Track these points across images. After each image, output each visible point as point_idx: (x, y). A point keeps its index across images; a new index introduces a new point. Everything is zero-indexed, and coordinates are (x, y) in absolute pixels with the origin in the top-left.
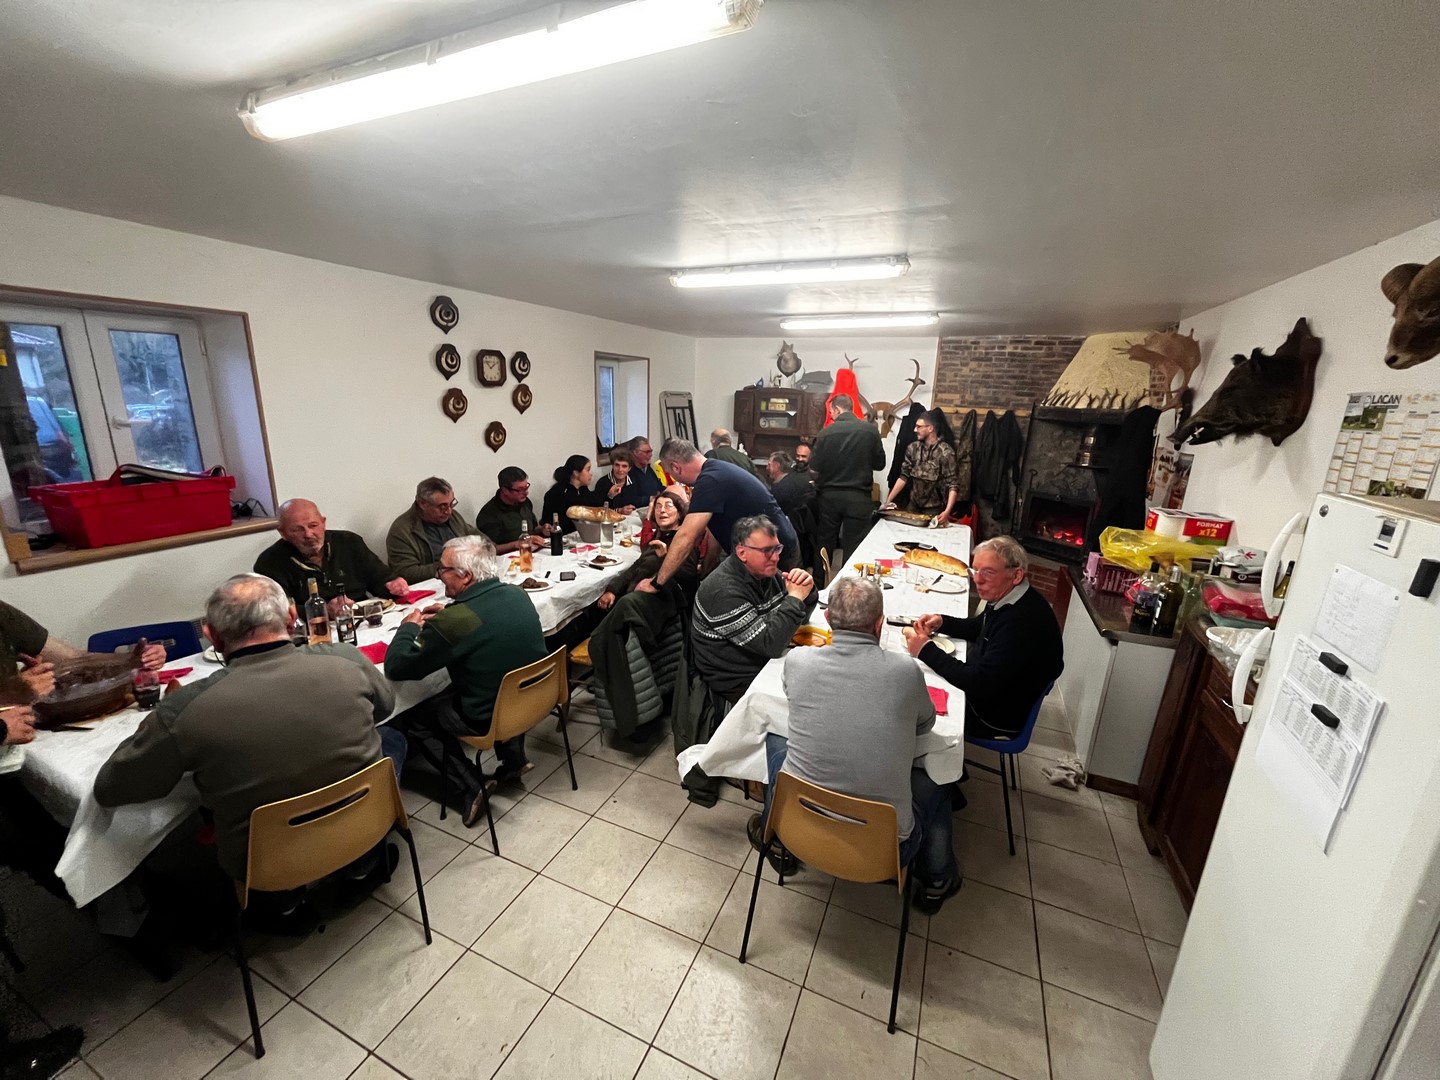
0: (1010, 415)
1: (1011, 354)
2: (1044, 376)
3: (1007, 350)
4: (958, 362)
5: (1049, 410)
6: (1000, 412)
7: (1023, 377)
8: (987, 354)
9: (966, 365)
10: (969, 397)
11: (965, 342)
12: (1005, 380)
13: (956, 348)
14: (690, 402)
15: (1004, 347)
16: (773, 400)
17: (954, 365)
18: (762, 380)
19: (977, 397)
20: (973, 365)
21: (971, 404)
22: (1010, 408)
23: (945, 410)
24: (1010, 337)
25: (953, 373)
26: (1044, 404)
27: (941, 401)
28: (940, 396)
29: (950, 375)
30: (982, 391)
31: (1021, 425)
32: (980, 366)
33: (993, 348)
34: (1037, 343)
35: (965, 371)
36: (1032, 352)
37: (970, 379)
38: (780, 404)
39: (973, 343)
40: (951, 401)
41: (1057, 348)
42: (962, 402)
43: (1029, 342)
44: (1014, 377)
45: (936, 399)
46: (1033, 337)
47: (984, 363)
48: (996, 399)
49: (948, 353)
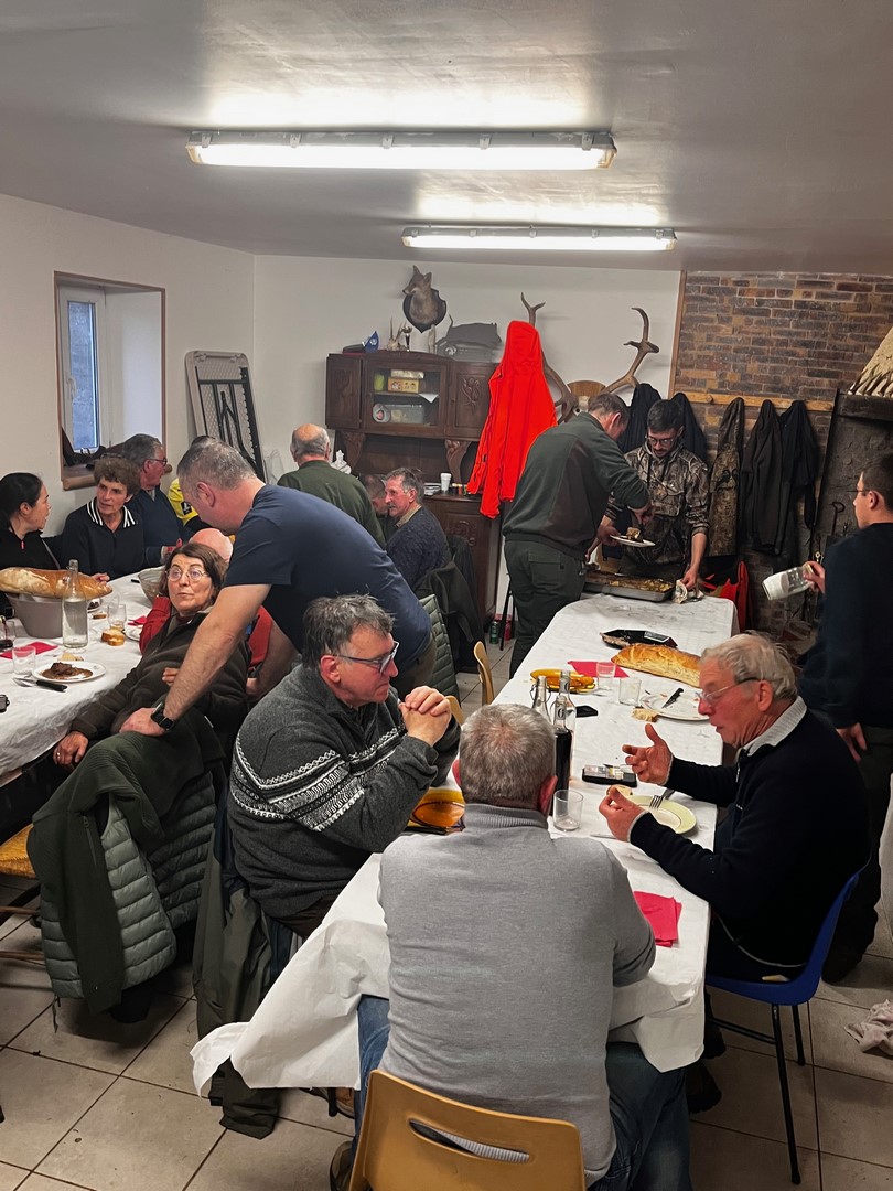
0: (799, 408)
1: (801, 304)
2: (852, 343)
3: (793, 298)
4: (713, 316)
5: (861, 402)
6: (784, 404)
7: (819, 344)
8: (760, 303)
9: (727, 320)
10: (732, 376)
11: (725, 281)
12: (790, 348)
13: (709, 291)
14: (245, 371)
15: (788, 293)
16: (396, 373)
17: (707, 320)
18: (375, 336)
19: (744, 377)
20: (738, 320)
21: (735, 387)
22: (799, 396)
23: (692, 397)
24: (797, 276)
25: (704, 335)
26: (854, 391)
27: (686, 381)
28: (683, 372)
29: (700, 337)
30: (753, 366)
31: (818, 426)
32: (749, 322)
33: (771, 293)
34: (841, 287)
35: (726, 330)
36: (832, 302)
37: (733, 346)
38: (407, 381)
39: (737, 283)
40: (703, 383)
41: (875, 296)
42: (722, 385)
43: (829, 285)
44: (805, 344)
45: (676, 379)
46: (835, 277)
47: (755, 318)
48: (777, 381)
49: (695, 298)
